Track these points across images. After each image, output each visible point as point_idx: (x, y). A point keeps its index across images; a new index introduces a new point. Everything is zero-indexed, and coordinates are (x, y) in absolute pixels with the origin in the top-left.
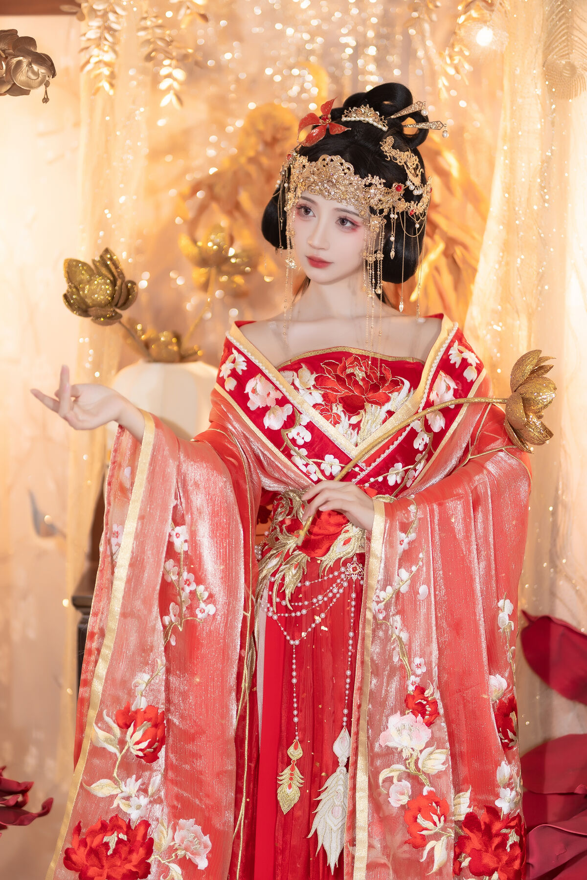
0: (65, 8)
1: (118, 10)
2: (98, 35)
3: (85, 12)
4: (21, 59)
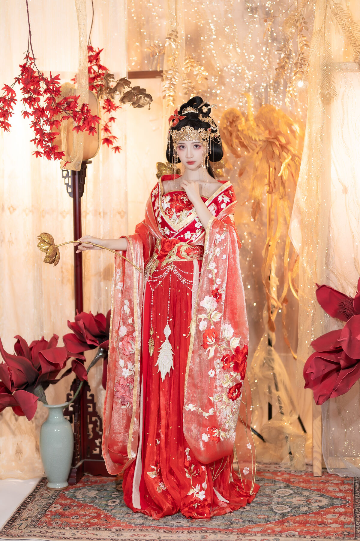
1: (176, 77)
2: (169, 86)
3: (164, 78)
4: (141, 95)
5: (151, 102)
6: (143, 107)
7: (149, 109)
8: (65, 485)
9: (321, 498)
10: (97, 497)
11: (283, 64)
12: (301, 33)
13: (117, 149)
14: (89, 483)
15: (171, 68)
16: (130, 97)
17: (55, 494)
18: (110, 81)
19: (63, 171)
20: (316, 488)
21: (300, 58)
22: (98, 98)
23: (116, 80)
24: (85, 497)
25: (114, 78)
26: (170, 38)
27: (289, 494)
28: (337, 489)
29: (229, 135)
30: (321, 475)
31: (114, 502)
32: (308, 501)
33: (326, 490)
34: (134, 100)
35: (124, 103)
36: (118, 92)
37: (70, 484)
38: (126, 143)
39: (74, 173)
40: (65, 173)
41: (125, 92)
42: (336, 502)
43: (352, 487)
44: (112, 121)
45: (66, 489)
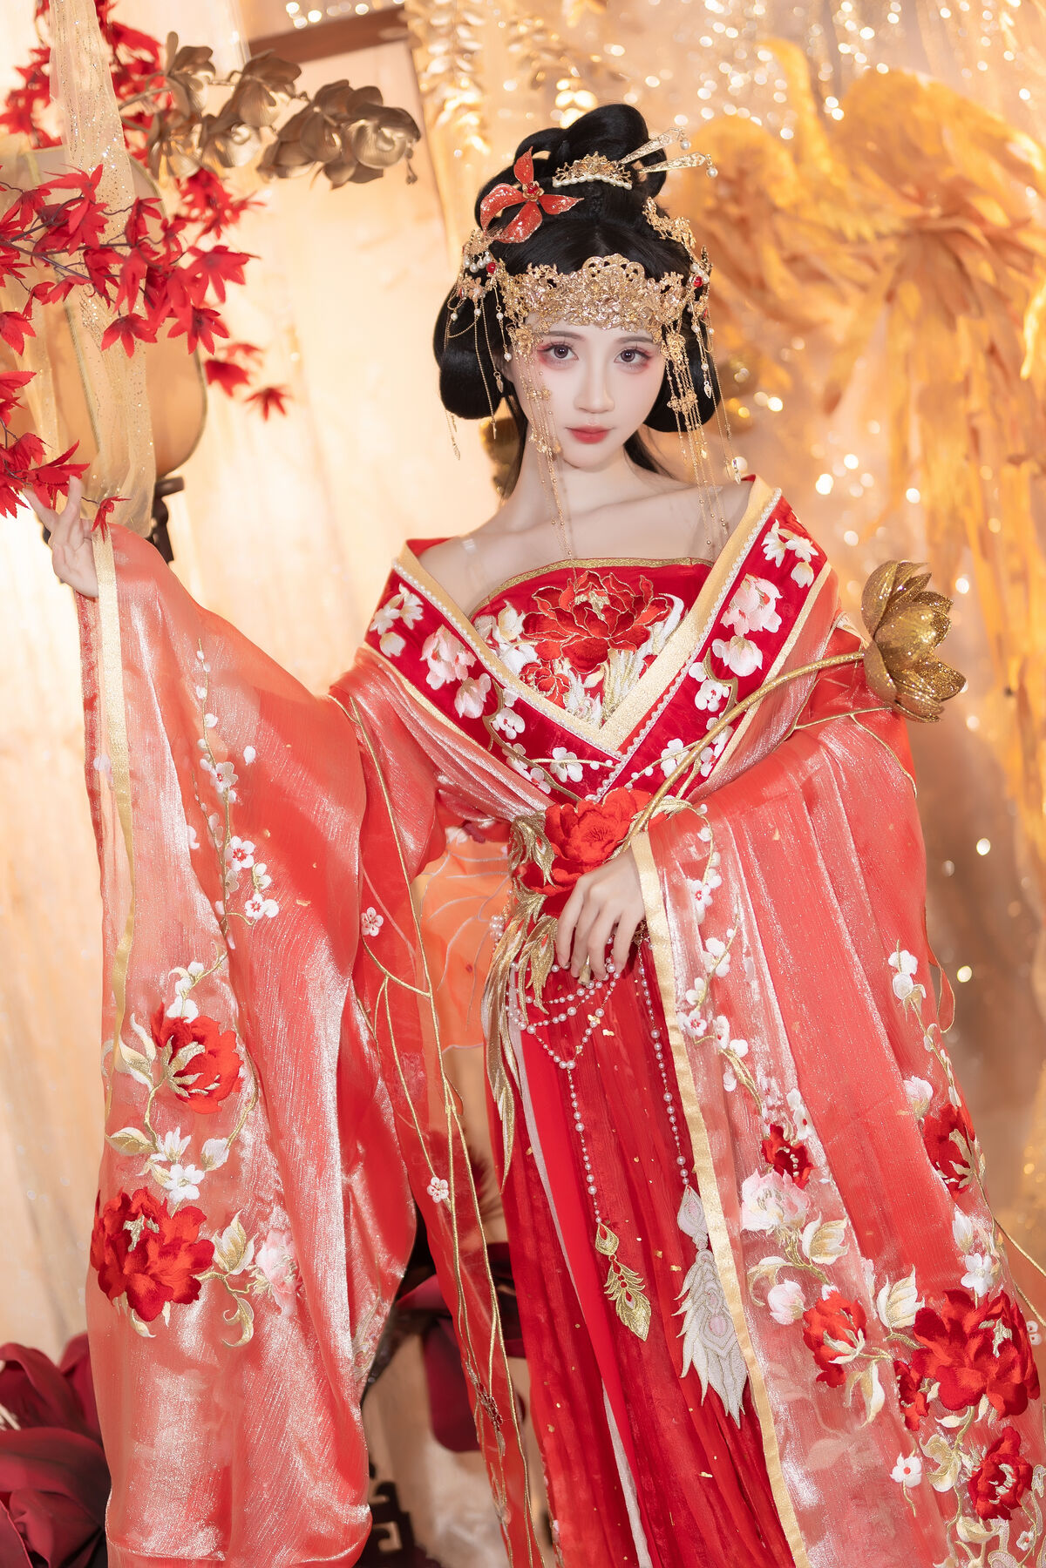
0: (387, 33)
2: (448, 65)
3: (418, 33)
4: (362, 122)
5: (416, 149)
6: (380, 174)
7: (409, 181)
13: (270, 397)
16: (310, 139)
18: (201, 85)
23: (223, 76)
25: (212, 67)
34: (330, 150)
35: (283, 174)
36: (244, 131)
41: (279, 124)
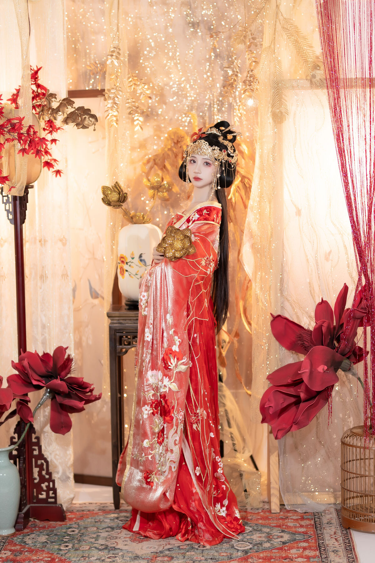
1: (119, 97)
2: (112, 106)
3: (107, 97)
4: (86, 116)
5: (96, 123)
6: (88, 128)
7: (95, 130)
8: (12, 531)
9: (282, 534)
10: (48, 541)
11: (232, 81)
12: (249, 49)
13: (58, 172)
14: (37, 529)
15: (113, 87)
16: (74, 117)
17: (3, 541)
18: (52, 101)
19: (3, 196)
20: (275, 525)
21: (249, 75)
22: (39, 118)
23: (58, 100)
24: (35, 542)
25: (56, 98)
26: (112, 56)
27: (249, 531)
28: (298, 525)
29: (174, 156)
30: (279, 512)
31: (67, 546)
32: (269, 537)
33: (287, 526)
34: (78, 121)
35: (67, 124)
36: (60, 113)
37: (17, 530)
38: (67, 166)
39: (15, 198)
40: (5, 198)
41: (68, 113)
42: (298, 537)
43: (312, 522)
44: (54, 143)
45: (13, 535)
